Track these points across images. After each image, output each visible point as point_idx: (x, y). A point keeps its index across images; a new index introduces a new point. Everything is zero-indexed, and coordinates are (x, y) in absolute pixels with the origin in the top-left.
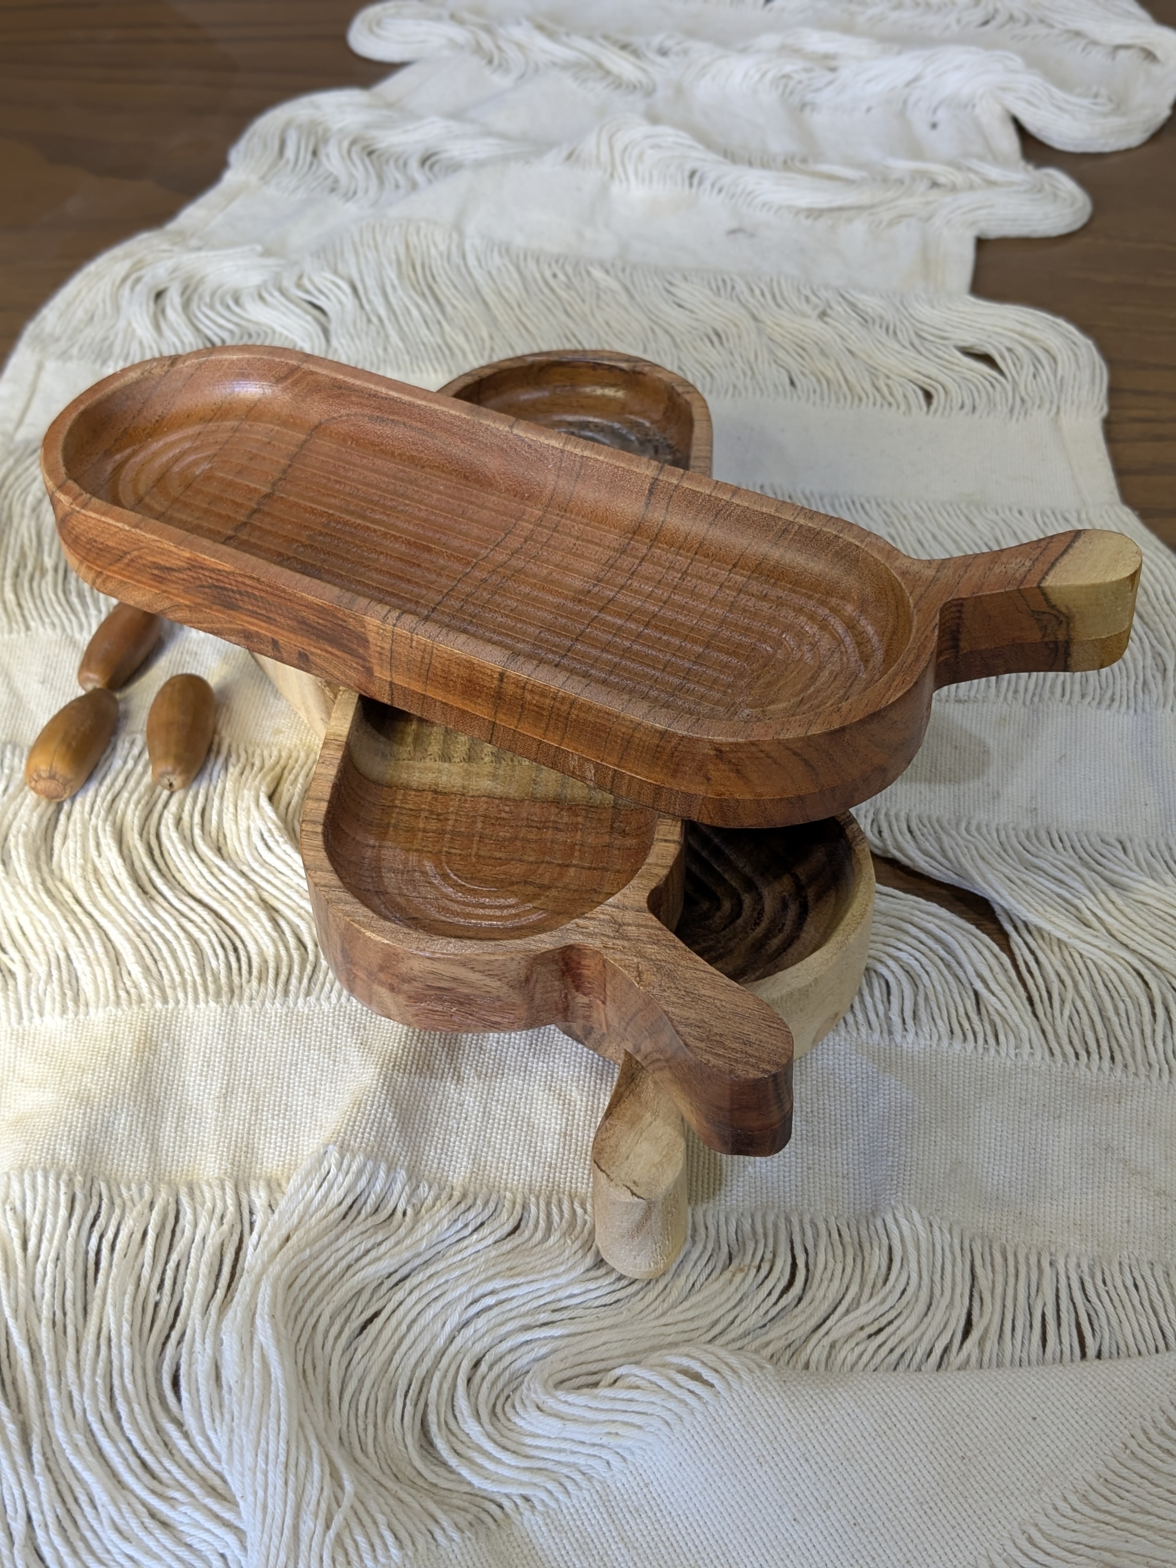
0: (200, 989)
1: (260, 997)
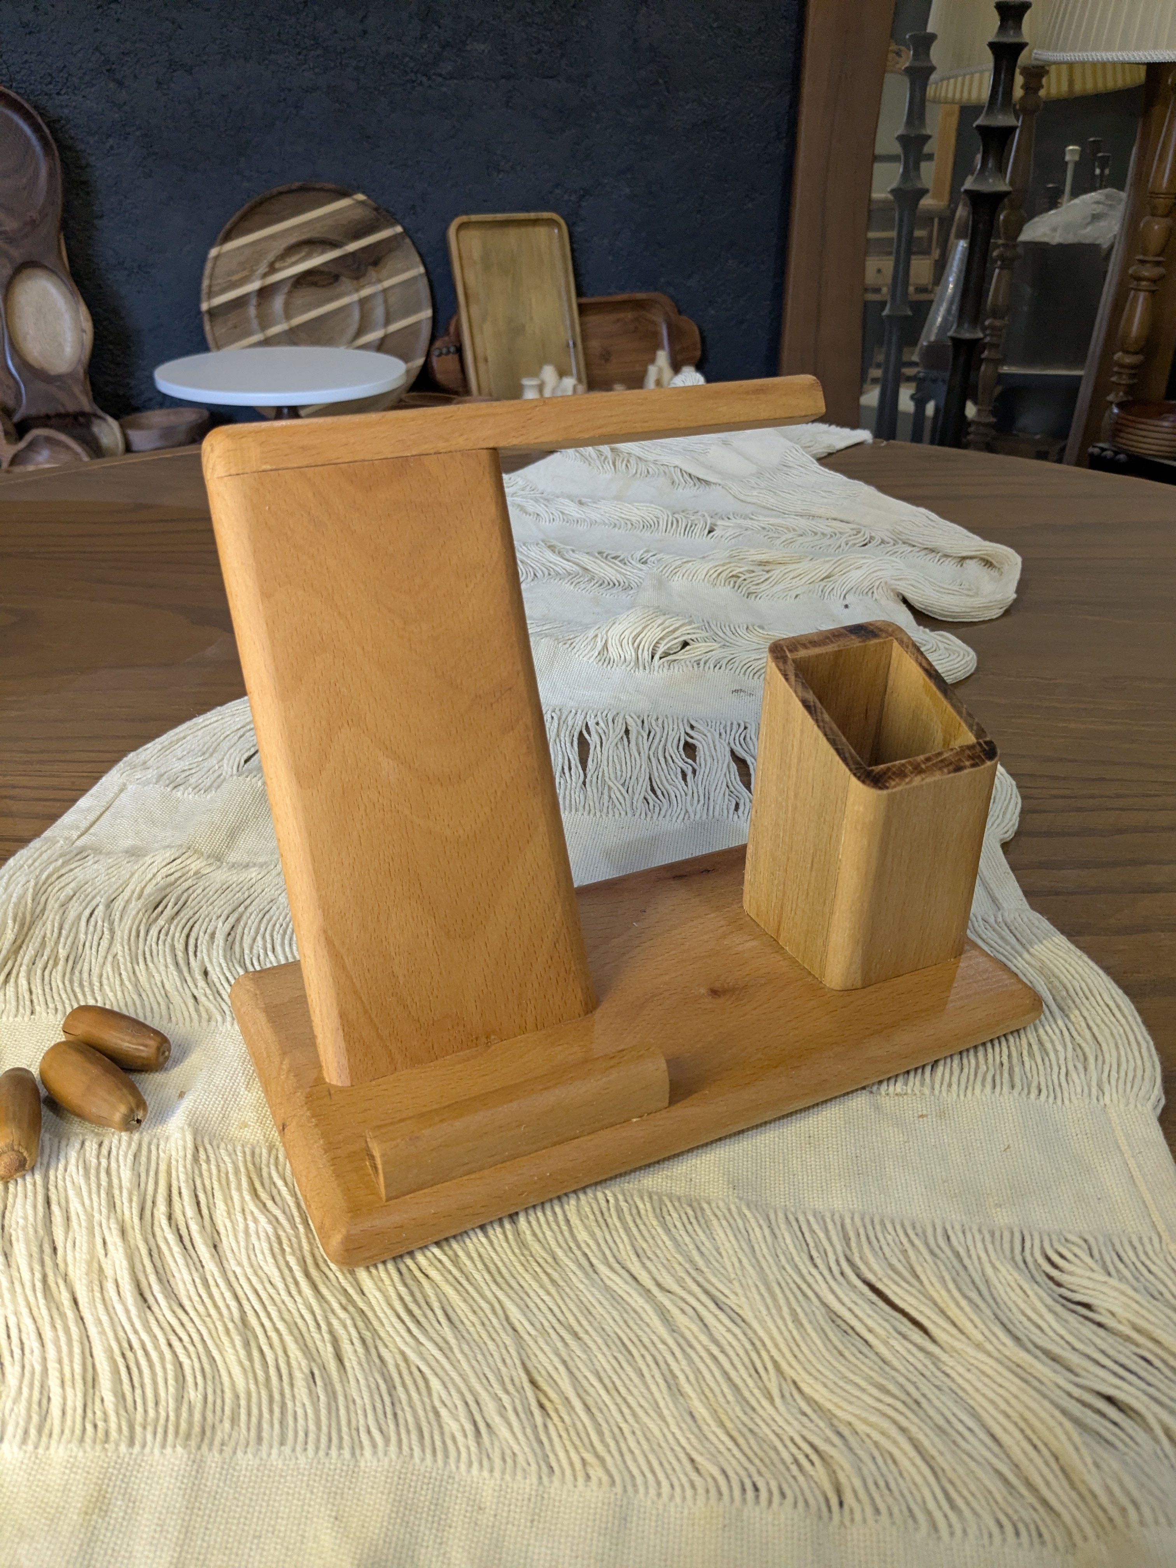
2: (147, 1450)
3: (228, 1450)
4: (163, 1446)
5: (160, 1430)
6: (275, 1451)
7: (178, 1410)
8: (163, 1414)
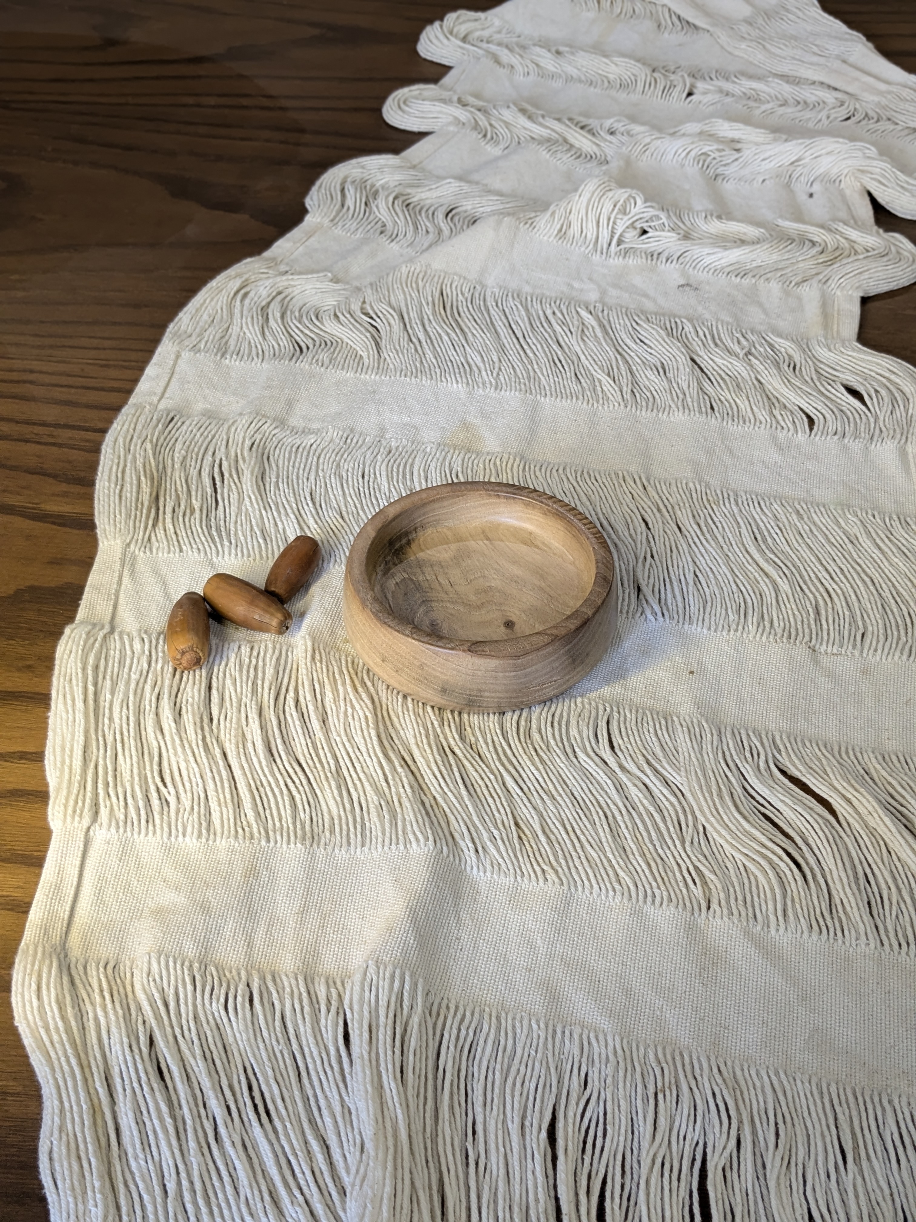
0: (292, 834)
1: (332, 844)
2: (278, 845)
3: (329, 849)
4: (289, 843)
5: (285, 834)
6: (358, 850)
7: (294, 823)
8: (285, 825)
